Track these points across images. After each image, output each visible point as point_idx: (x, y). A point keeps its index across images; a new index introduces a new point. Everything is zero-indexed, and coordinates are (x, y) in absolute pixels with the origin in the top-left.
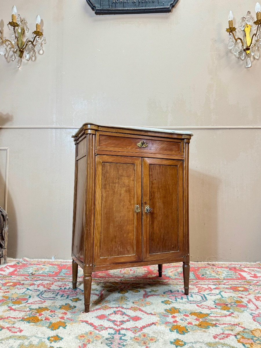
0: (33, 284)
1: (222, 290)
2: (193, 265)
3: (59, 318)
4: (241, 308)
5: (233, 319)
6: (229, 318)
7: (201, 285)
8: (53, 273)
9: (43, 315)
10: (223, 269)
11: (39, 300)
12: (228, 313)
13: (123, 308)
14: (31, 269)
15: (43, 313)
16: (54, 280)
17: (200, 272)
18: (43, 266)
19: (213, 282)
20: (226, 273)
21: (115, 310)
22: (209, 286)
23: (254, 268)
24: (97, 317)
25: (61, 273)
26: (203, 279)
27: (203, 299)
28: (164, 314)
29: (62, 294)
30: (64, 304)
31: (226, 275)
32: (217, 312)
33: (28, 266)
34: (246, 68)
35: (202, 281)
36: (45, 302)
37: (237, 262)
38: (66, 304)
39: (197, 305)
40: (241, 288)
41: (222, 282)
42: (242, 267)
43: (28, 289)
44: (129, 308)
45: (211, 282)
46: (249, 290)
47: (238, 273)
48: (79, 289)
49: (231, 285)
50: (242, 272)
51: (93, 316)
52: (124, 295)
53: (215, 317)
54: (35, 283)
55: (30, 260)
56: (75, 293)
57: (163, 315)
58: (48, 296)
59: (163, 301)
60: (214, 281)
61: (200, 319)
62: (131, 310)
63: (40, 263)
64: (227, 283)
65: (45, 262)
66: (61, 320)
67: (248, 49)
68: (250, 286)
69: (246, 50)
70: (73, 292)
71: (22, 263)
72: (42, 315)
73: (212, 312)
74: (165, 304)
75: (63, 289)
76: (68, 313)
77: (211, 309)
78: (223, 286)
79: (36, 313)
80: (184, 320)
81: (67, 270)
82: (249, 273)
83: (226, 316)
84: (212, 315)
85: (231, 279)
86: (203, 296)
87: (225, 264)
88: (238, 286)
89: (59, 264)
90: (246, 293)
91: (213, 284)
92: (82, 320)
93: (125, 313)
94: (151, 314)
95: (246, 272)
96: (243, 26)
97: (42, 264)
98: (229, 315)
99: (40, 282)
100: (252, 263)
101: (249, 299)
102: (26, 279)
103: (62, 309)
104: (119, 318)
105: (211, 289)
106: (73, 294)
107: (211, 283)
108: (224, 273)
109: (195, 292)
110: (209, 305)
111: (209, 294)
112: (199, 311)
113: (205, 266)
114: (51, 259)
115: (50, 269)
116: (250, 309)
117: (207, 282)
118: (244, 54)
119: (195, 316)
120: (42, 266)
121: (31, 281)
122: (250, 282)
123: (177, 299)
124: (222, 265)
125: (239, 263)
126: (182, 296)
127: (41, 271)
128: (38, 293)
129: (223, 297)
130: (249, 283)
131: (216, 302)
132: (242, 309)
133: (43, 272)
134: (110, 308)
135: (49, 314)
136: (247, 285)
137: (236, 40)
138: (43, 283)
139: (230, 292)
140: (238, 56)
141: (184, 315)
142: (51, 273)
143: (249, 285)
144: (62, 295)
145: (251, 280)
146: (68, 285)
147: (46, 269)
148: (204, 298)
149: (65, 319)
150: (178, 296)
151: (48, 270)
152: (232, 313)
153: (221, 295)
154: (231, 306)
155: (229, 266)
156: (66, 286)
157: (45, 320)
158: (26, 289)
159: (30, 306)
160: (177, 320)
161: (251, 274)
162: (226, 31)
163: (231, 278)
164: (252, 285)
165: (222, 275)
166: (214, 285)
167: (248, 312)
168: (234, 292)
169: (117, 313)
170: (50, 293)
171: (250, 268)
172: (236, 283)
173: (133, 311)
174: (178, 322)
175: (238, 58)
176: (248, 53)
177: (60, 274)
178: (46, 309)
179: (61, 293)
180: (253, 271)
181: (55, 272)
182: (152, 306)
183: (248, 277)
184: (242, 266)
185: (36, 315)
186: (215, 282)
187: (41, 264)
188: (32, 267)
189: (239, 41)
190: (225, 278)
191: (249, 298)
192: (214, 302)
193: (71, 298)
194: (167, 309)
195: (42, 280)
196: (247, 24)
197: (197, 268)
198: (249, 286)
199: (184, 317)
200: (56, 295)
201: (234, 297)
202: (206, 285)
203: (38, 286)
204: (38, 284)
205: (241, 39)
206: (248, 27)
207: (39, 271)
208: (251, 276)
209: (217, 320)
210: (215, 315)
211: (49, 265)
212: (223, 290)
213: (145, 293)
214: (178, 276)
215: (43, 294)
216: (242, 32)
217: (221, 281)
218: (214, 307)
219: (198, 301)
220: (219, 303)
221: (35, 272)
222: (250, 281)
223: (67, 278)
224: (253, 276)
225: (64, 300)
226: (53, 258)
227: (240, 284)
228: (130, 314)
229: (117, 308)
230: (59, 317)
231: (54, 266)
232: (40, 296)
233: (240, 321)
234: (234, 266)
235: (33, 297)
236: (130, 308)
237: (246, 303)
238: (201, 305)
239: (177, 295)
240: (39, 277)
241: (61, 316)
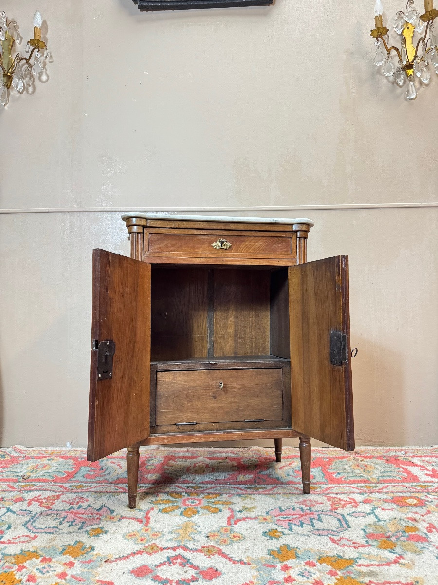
0: (21, 499)
1: (376, 504)
2: (319, 453)
3: (57, 576)
4: (417, 544)
5: (404, 570)
6: (395, 568)
7: (337, 494)
8: (64, 474)
9: (27, 568)
10: (375, 460)
11: (25, 534)
12: (392, 557)
13: (185, 549)
14: (25, 466)
15: (25, 564)
16: (62, 489)
17: (333, 468)
18: (47, 461)
19: (358, 487)
20: (380, 469)
21: (170, 555)
22: (352, 496)
23: (431, 457)
24: (132, 572)
25: (79, 474)
26: (339, 481)
27: (341, 524)
28: (266, 563)
29: (72, 520)
30: (72, 543)
31: (380, 472)
32: (370, 554)
33: (21, 461)
34: (407, 100)
35: (337, 485)
36: (36, 537)
37: (398, 446)
38: (76, 541)
39: (331, 538)
40: (412, 499)
41: (376, 487)
42: (409, 457)
43: (9, 510)
44: (198, 548)
45: (354, 488)
46: (428, 503)
47: (403, 468)
48: (106, 509)
49: (392, 494)
50: (409, 466)
51: (125, 570)
52: (191, 518)
53: (368, 566)
54: (26, 496)
55: (27, 449)
56: (98, 516)
57: (265, 565)
58: (44, 524)
59: (266, 532)
60: (361, 486)
61: (338, 572)
62: (202, 554)
63: (43, 455)
64: (385, 490)
65: (53, 452)
66: (59, 580)
67: (409, 66)
68: (428, 495)
69: (406, 68)
70: (95, 515)
71: (11, 455)
72: (25, 570)
73: (360, 554)
74: (268, 538)
75: (77, 507)
76: (76, 562)
77: (359, 547)
78: (378, 495)
79: (12, 566)
80: (307, 574)
81: (90, 469)
82: (424, 468)
83: (388, 564)
84: (361, 562)
85: (390, 480)
86: (340, 517)
87: (377, 451)
88: (405, 495)
89: (78, 456)
90: (423, 511)
91: (358, 491)
92: (102, 579)
93: (191, 561)
94: (242, 562)
95: (417, 465)
96: (399, 27)
97: (47, 457)
98: (396, 562)
99: (36, 494)
100: (426, 448)
101: (430, 524)
102: (10, 489)
103: (66, 553)
104: (177, 573)
105: (356, 504)
106: (93, 519)
107: (355, 490)
108: (377, 469)
109: (325, 509)
110: (354, 539)
111: (353, 513)
112: (334, 553)
113: (341, 455)
114: (65, 446)
115: (59, 467)
116: (434, 545)
117: (348, 488)
118: (402, 77)
119: (327, 566)
120: (45, 461)
121: (19, 493)
122: (428, 486)
123: (293, 526)
124: (373, 452)
125: (403, 448)
126: (300, 519)
127: (41, 471)
128: (27, 518)
129: (379, 520)
130: (425, 488)
131: (369, 531)
132: (420, 545)
133: (45, 474)
134: (161, 549)
135: (38, 567)
136: (423, 492)
137: (389, 51)
138: (40, 496)
139: (392, 509)
140: (391, 79)
141: (308, 563)
142: (60, 475)
143: (425, 492)
144: (72, 522)
145: (428, 482)
146: (87, 501)
147: (53, 466)
148: (344, 523)
149: (68, 577)
150: (294, 519)
151: (54, 469)
152: (401, 557)
153: (375, 515)
154: (398, 539)
155: (385, 454)
156: (83, 502)
157: (26, 582)
158: (5, 510)
159: (6, 548)
160: (293, 576)
161: (426, 469)
162: (371, 35)
163: (392, 479)
164: (432, 493)
165: (374, 473)
166: (360, 493)
167: (431, 552)
168: (399, 509)
169: (175, 561)
170: (49, 517)
171: (423, 458)
172: (402, 489)
173: (205, 555)
174: (294, 580)
175: (393, 83)
176: (411, 75)
177: (75, 477)
178: (35, 554)
179: (70, 517)
180: (430, 463)
181: (67, 473)
182: (245, 544)
183: (422, 476)
184: (409, 454)
185: (12, 570)
186: (363, 487)
187: (45, 457)
188: (28, 464)
189: (394, 52)
190: (380, 478)
191: (429, 522)
192: (364, 530)
193: (88, 529)
194: (273, 548)
195: (40, 490)
196: (407, 23)
197: (327, 460)
198: (426, 494)
199: (307, 567)
200: (61, 523)
201: (400, 519)
202: (346, 493)
203: (30, 504)
204: (31, 498)
205: (397, 49)
206: (408, 28)
207: (38, 472)
208: (427, 475)
209: (372, 574)
210: (367, 562)
211: (59, 458)
212: (379, 504)
213: (230, 514)
214: (293, 477)
215: (36, 519)
216: (398, 37)
217: (374, 485)
218: (365, 543)
219: (332, 531)
220: (373, 534)
221: (31, 474)
222: (426, 484)
223: (87, 484)
224: (431, 473)
225: (73, 532)
226: (68, 444)
227: (408, 492)
228: (198, 564)
229: (174, 549)
230: (56, 573)
231: (67, 460)
232: (29, 525)
233: (419, 576)
234: (393, 454)
235: (15, 529)
236: (201, 548)
237: (426, 531)
238: (338, 538)
239: (291, 517)
240: (36, 483)
241: (60, 570)
